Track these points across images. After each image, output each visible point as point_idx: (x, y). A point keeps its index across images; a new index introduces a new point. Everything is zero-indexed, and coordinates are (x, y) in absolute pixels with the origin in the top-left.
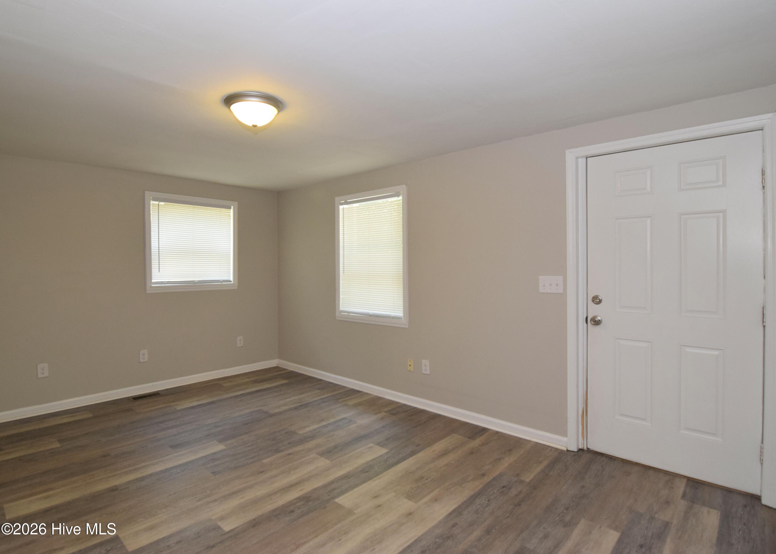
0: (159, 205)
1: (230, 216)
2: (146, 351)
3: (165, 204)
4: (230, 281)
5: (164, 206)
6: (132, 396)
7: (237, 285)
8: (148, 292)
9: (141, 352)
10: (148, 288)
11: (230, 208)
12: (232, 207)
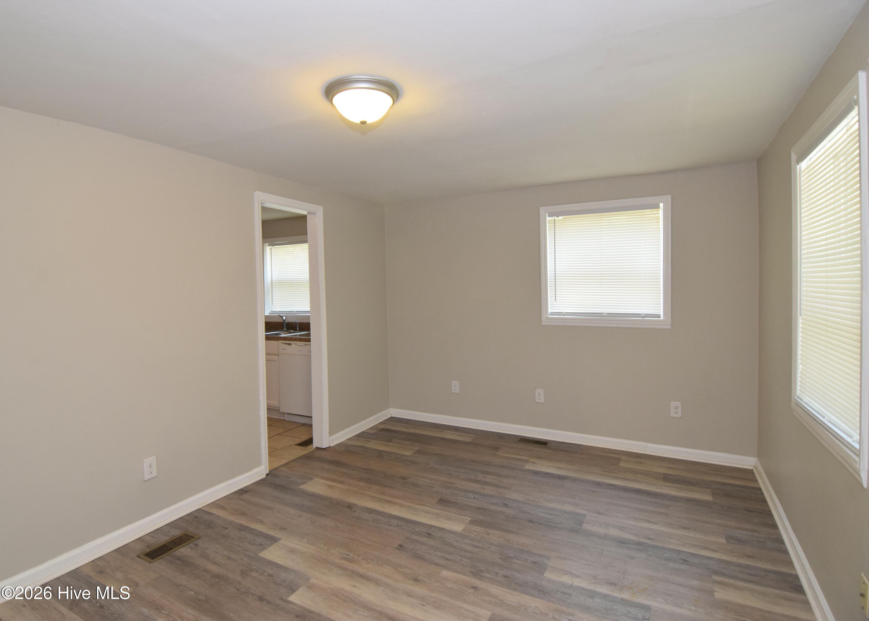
0: (555, 220)
1: (658, 218)
2: (541, 391)
3: (563, 218)
4: (659, 316)
5: (563, 220)
6: (522, 436)
7: (669, 322)
8: (543, 324)
9: (537, 391)
10: (543, 319)
11: (658, 207)
12: (661, 205)
